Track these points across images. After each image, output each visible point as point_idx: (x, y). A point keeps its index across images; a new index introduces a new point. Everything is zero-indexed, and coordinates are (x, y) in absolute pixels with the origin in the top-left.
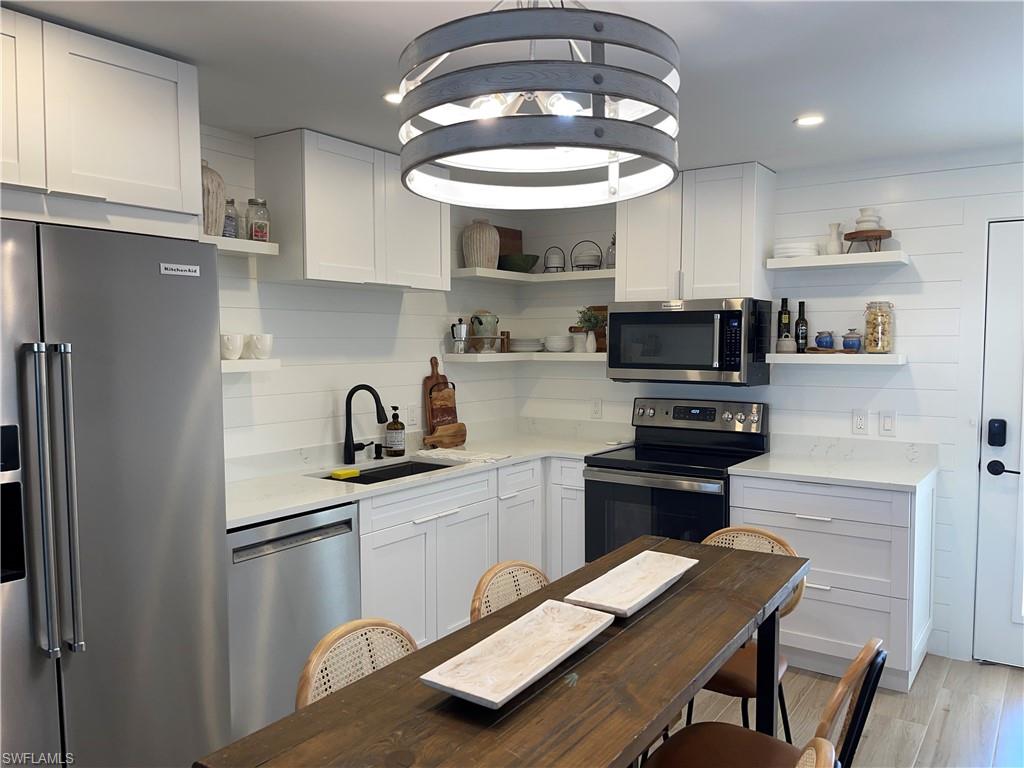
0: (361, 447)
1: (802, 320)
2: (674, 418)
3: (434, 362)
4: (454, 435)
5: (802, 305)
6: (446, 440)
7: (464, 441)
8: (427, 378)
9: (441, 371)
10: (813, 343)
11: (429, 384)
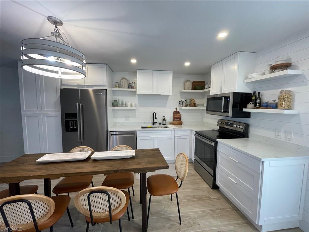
1: (259, 98)
2: (225, 125)
4: (179, 123)
5: (259, 93)
6: (176, 124)
7: (181, 125)
8: (174, 112)
9: (178, 110)
11: (175, 113)
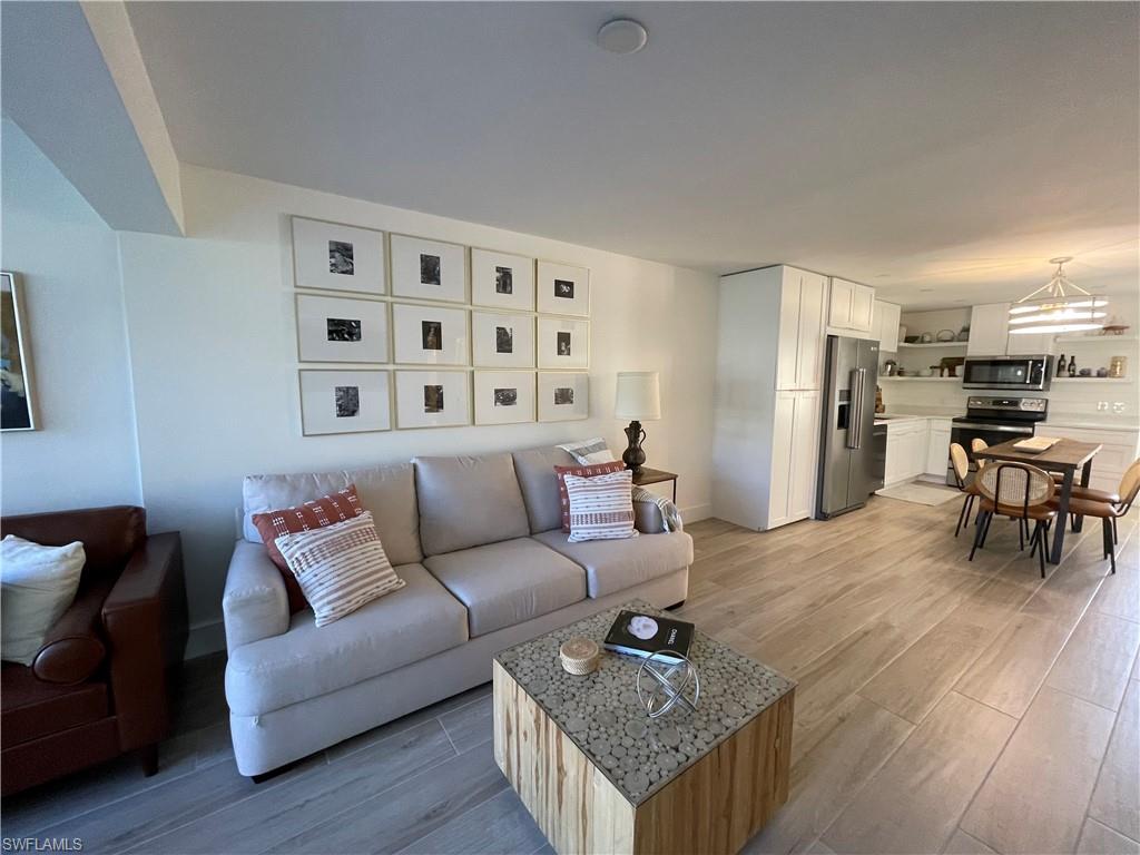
1: (1072, 363)
2: (991, 405)
5: (1073, 358)
10: (1077, 373)
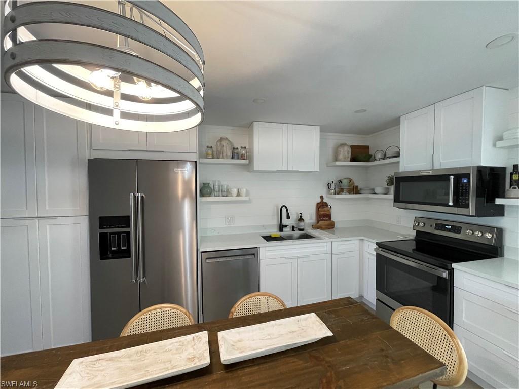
0: (286, 226)
2: (435, 229)
3: (322, 197)
4: (328, 225)
6: (324, 227)
7: (333, 228)
8: (318, 203)
9: (325, 200)
11: (319, 205)
